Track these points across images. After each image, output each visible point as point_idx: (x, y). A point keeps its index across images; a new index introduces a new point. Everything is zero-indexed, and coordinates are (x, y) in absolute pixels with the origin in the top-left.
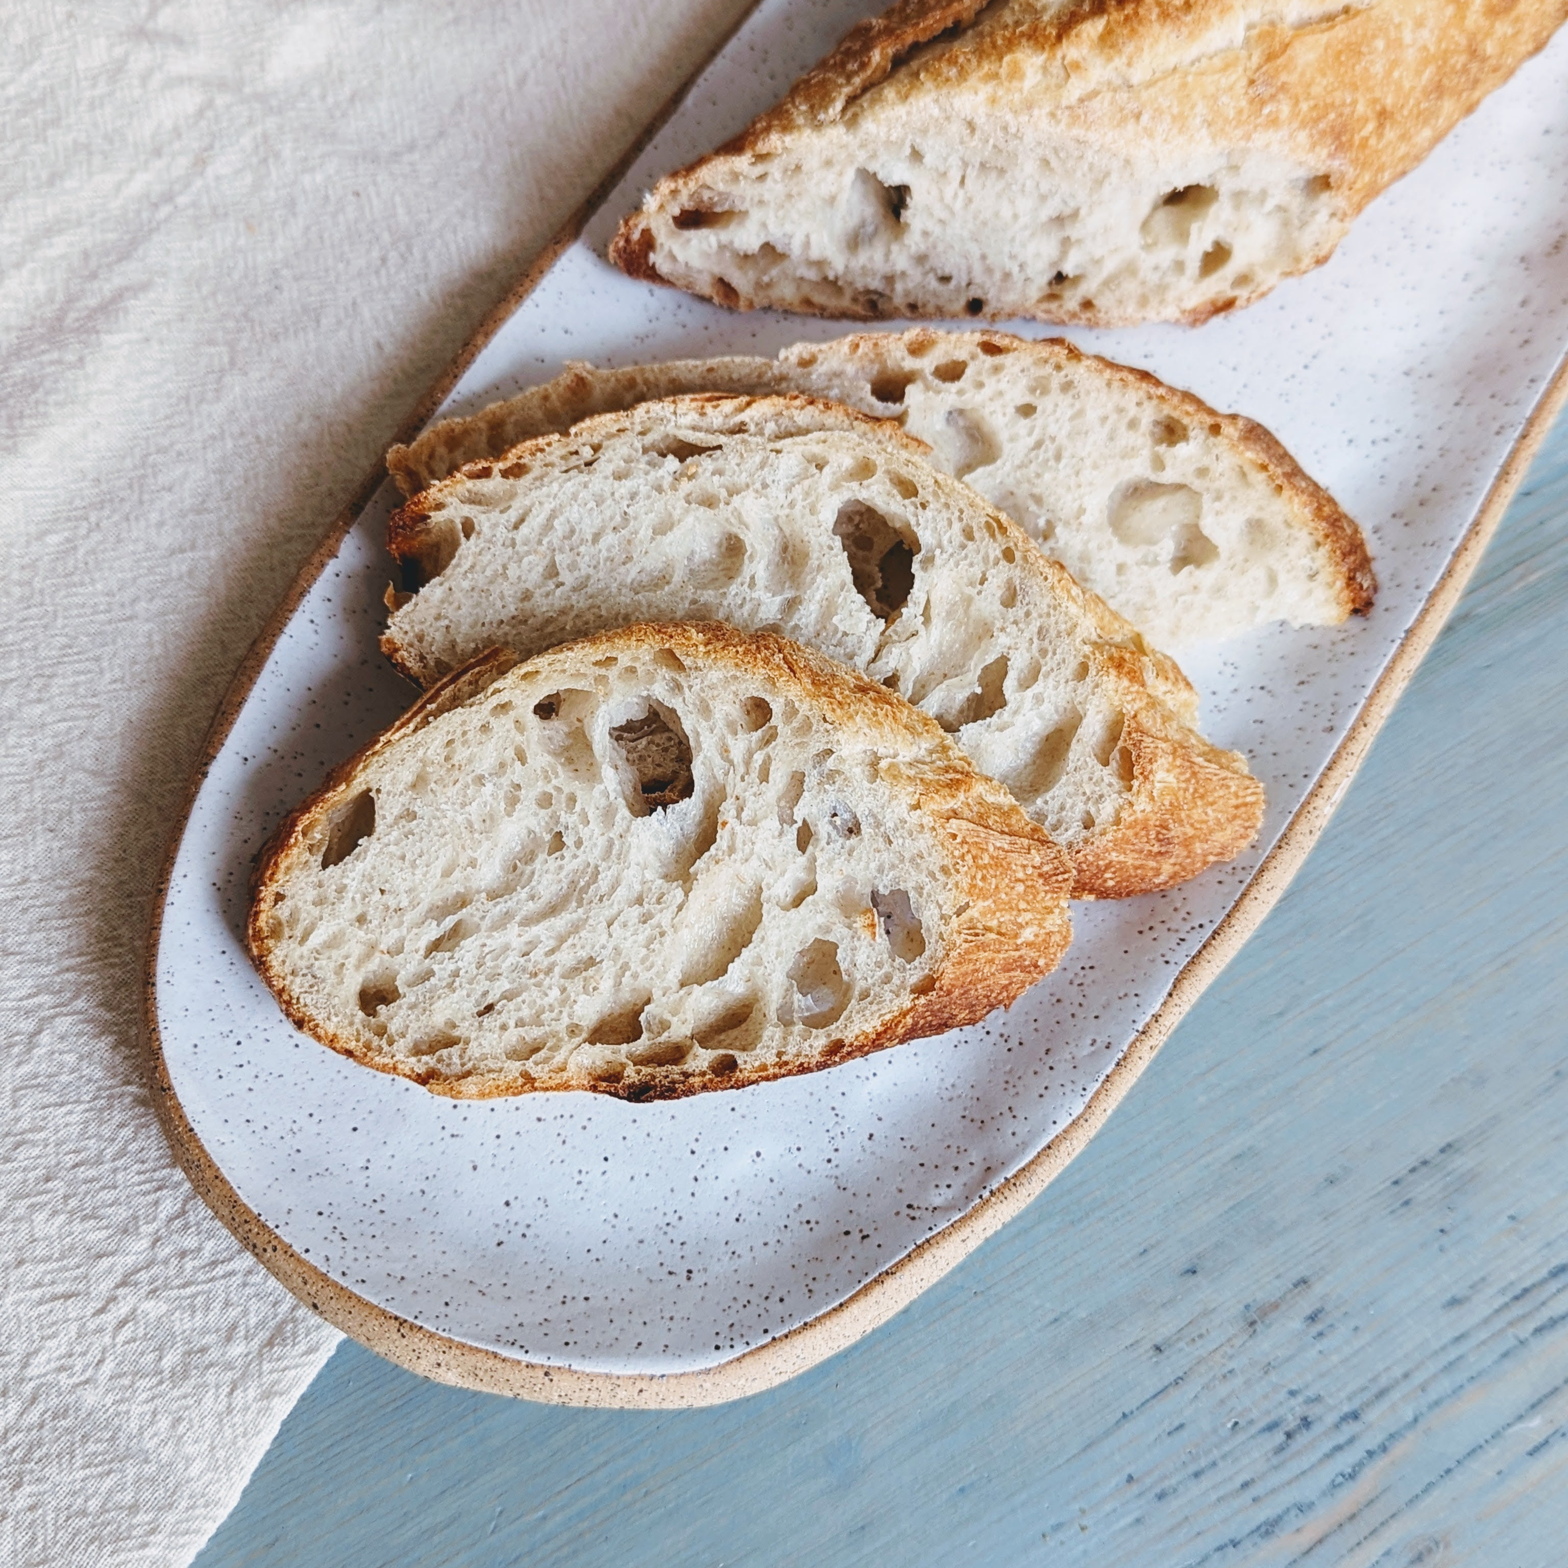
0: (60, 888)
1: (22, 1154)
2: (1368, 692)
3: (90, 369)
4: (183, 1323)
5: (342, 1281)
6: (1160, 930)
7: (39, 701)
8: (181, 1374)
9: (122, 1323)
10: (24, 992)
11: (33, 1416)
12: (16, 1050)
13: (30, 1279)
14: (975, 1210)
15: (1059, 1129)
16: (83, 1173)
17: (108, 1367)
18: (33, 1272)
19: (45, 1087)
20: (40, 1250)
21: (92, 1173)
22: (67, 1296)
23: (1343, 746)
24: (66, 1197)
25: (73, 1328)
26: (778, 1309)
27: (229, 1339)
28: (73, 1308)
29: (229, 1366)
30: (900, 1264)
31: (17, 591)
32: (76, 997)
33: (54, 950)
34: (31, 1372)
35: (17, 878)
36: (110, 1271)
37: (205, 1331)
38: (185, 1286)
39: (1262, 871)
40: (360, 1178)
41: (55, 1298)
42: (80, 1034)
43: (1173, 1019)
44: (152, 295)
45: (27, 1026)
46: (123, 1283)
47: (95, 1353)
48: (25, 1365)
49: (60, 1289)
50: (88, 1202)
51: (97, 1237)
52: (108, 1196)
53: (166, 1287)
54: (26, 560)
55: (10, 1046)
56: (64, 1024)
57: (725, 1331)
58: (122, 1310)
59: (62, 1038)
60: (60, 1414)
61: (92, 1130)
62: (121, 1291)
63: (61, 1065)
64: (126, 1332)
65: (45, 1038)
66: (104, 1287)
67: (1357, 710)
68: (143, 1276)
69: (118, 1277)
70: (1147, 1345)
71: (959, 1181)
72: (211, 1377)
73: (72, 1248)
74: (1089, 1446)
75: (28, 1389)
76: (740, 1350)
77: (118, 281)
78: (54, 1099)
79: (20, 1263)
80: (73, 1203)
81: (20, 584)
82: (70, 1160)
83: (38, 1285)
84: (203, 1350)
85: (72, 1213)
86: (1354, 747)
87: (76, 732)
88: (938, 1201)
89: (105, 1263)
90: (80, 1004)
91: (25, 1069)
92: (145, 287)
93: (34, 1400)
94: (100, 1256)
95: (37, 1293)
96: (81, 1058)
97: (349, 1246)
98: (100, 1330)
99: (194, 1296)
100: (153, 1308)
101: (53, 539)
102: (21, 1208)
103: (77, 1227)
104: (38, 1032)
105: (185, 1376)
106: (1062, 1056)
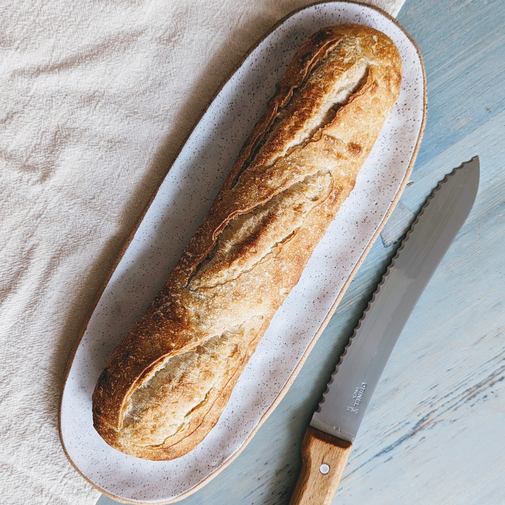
0: (41, 395)
1: (42, 452)
2: (306, 349)
3: (29, 269)
4: (76, 484)
5: (103, 489)
6: (259, 406)
7: (31, 353)
8: (77, 494)
9: (65, 485)
10: (37, 418)
11: (52, 500)
12: (37, 431)
13: (47, 477)
14: (220, 467)
15: (237, 450)
16: (54, 455)
17: (64, 492)
18: (47, 475)
19: (44, 438)
20: (48, 471)
21: (55, 455)
22: (55, 480)
23: (299, 363)
24: (51, 460)
25: (56, 485)
26: (183, 487)
27: (85, 487)
28: (55, 482)
29: (86, 493)
30: (206, 479)
31: (22, 325)
32: (48, 419)
33: (42, 409)
34: (49, 492)
35: (32, 393)
36: (61, 475)
37: (80, 486)
38: (76, 477)
39: (280, 393)
40: (105, 462)
41: (52, 480)
42: (49, 427)
43: (260, 426)
44: (40, 247)
45: (39, 425)
46: (64, 477)
47: (61, 489)
48: (49, 490)
49: (53, 478)
50: (56, 462)
51: (58, 468)
52: (59, 460)
53: (72, 477)
54: (22, 317)
55: (36, 430)
56: (46, 425)
57: (173, 491)
58: (64, 482)
59: (46, 428)
60: (56, 500)
61: (54, 446)
62: (64, 479)
63: (47, 433)
64: (66, 486)
65: (42, 428)
66: (61, 478)
67: (303, 354)
68: (67, 476)
69: (63, 476)
70: (257, 478)
71: (218, 460)
72: (83, 494)
73: (54, 470)
74: (245, 497)
75: (50, 495)
76: (176, 496)
77: (32, 243)
78: (46, 441)
79: (45, 473)
80: (53, 462)
81: (22, 323)
82: (51, 453)
83: (48, 477)
84: (81, 489)
85: (53, 464)
86: (301, 362)
87: (40, 360)
88: (213, 465)
89: (60, 473)
90: (49, 420)
91: (40, 435)
92: (38, 245)
93: (51, 497)
94: (59, 472)
95: (49, 479)
96: (50, 432)
97: (104, 479)
98: (61, 486)
99: (78, 479)
100: (70, 482)
101: (27, 312)
102: (43, 463)
103: (54, 467)
104: (41, 427)
105: (78, 495)
106: (238, 434)
